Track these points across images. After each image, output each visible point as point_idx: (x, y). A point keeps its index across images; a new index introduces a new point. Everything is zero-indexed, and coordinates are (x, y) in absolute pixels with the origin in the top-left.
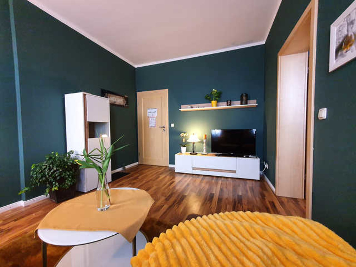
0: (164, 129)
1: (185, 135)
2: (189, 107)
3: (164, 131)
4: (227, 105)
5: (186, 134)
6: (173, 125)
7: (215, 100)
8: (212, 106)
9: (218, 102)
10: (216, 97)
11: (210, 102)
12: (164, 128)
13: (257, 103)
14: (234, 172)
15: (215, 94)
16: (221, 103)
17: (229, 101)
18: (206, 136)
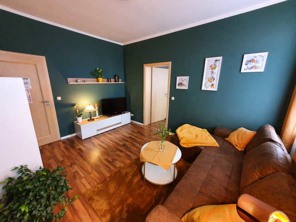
7: (101, 77)
8: (98, 81)
14: (120, 123)
17: (109, 79)
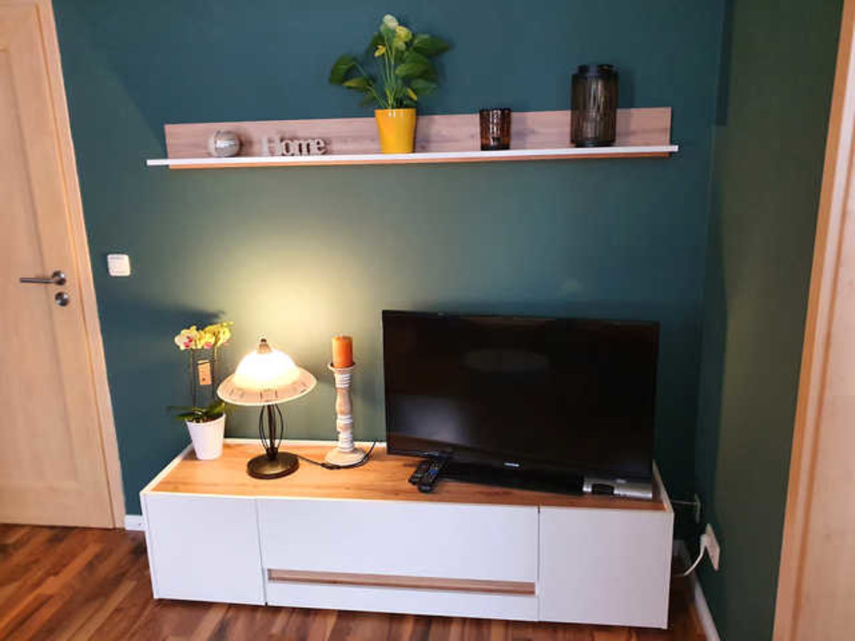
0: (59, 296)
1: (203, 339)
2: (223, 144)
3: (64, 303)
4: (485, 147)
5: (216, 335)
6: (120, 265)
7: (400, 104)
8: (377, 141)
9: (422, 110)
10: (407, 81)
11: (367, 108)
12: (61, 282)
13: (672, 143)
14: (526, 590)
15: (400, 59)
16: (441, 124)
17: (495, 117)
18: (348, 345)
